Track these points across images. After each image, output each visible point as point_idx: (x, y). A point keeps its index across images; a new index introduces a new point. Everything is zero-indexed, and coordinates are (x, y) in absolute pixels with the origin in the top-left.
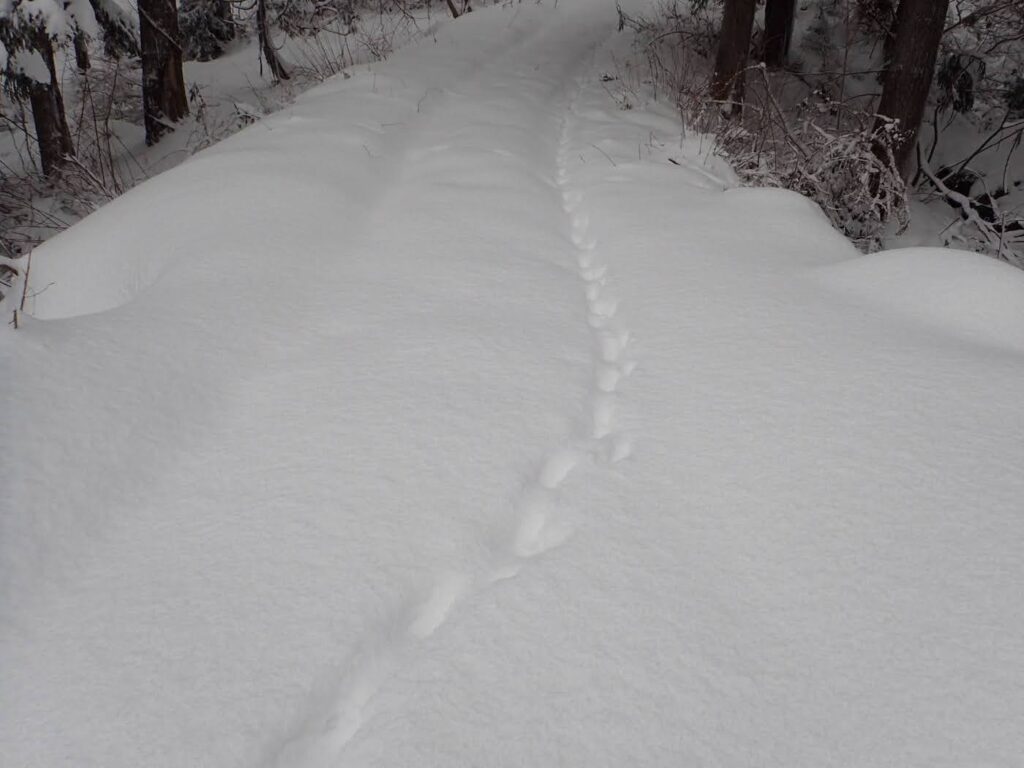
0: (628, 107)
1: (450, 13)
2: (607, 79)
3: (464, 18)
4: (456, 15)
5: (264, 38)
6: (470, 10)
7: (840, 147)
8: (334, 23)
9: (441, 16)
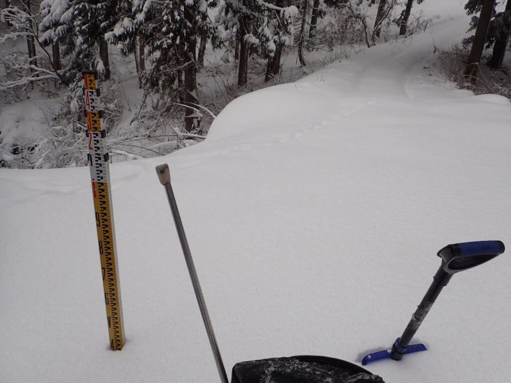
0: (430, 75)
1: (367, 46)
2: (425, 68)
3: (373, 48)
4: (369, 47)
5: (300, 51)
6: (375, 45)
7: (503, 91)
8: (325, 47)
9: (364, 47)
